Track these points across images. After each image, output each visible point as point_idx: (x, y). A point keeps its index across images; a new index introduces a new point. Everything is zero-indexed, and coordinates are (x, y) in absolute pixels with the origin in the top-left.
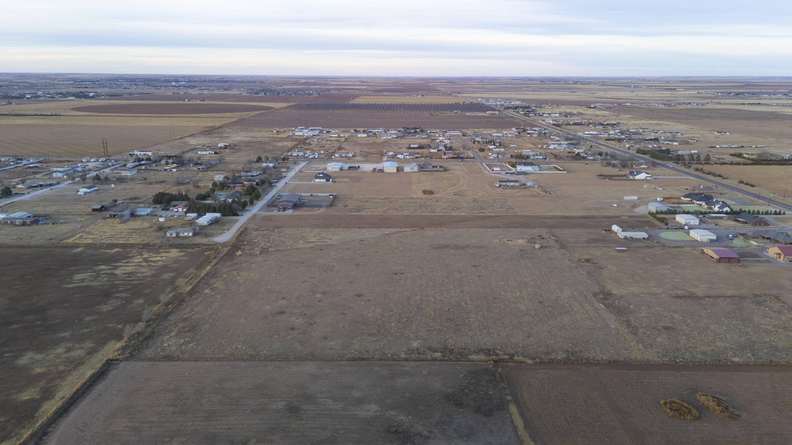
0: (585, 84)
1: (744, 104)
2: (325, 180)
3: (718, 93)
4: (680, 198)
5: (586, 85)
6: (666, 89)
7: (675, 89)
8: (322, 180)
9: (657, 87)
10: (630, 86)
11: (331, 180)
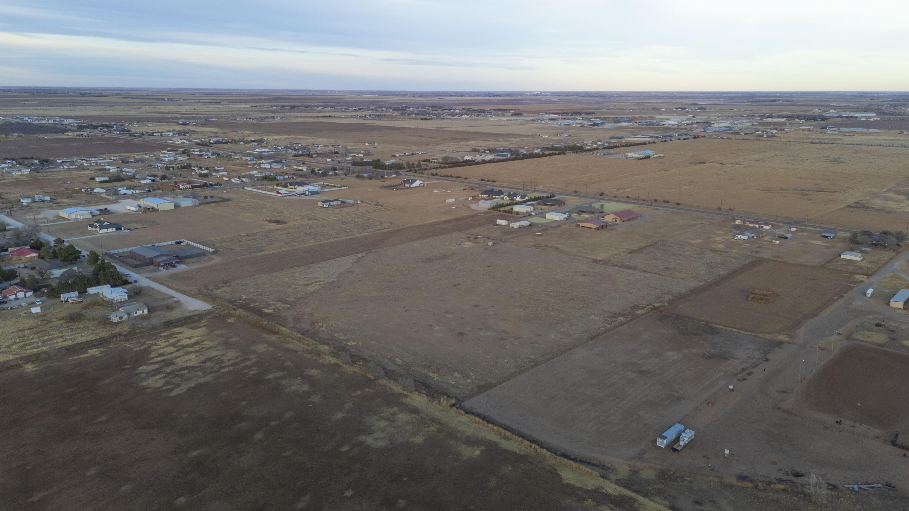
0: (101, 97)
1: (318, 117)
2: (114, 229)
3: (272, 106)
4: (479, 196)
5: (103, 98)
6: (210, 102)
7: (220, 102)
8: (110, 230)
9: (195, 101)
10: (163, 99)
11: (123, 228)
